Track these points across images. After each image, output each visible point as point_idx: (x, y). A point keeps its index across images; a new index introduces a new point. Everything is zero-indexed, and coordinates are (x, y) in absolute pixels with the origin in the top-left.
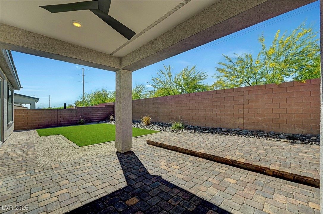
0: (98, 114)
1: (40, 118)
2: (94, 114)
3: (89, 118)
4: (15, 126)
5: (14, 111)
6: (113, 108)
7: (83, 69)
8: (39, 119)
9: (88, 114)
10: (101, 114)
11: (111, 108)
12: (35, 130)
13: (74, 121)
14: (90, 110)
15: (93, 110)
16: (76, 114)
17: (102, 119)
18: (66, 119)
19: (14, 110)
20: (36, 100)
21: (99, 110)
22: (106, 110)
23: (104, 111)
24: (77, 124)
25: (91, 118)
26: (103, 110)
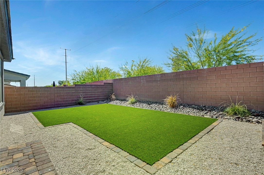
0: (97, 92)
1: (34, 97)
2: (93, 92)
3: (87, 97)
4: (6, 107)
5: (4, 89)
6: (112, 86)
7: (66, 49)
8: (34, 99)
9: (87, 92)
10: (100, 92)
11: (110, 86)
12: (31, 114)
13: (73, 101)
14: (89, 88)
15: (92, 88)
16: (74, 93)
17: (100, 99)
18: (64, 98)
19: (4, 87)
20: (27, 76)
21: (98, 88)
22: (105, 88)
23: (103, 90)
24: (76, 105)
25: (90, 97)
26: (102, 88)
